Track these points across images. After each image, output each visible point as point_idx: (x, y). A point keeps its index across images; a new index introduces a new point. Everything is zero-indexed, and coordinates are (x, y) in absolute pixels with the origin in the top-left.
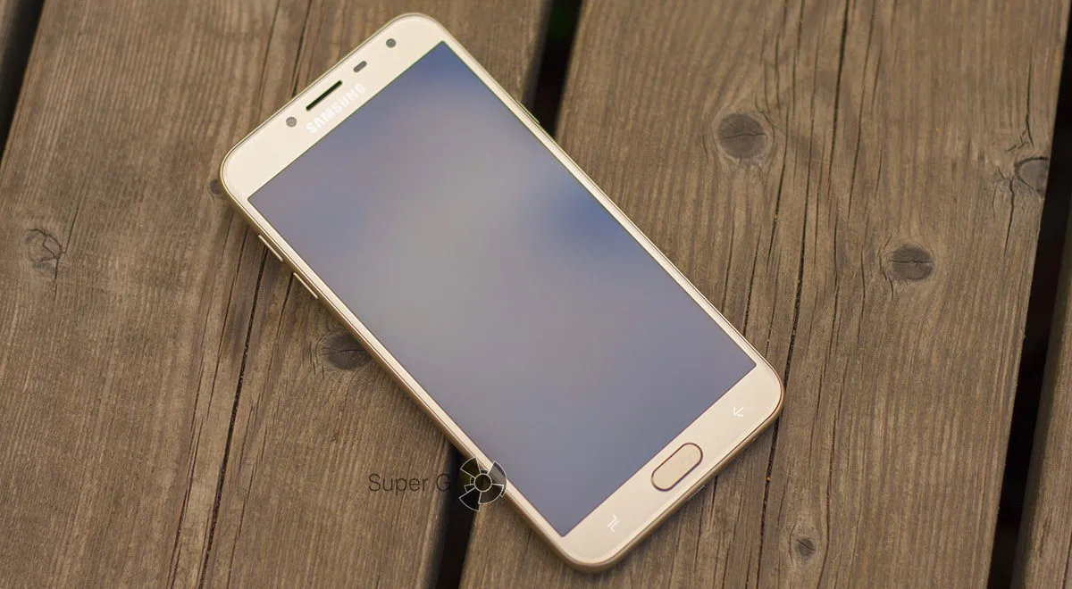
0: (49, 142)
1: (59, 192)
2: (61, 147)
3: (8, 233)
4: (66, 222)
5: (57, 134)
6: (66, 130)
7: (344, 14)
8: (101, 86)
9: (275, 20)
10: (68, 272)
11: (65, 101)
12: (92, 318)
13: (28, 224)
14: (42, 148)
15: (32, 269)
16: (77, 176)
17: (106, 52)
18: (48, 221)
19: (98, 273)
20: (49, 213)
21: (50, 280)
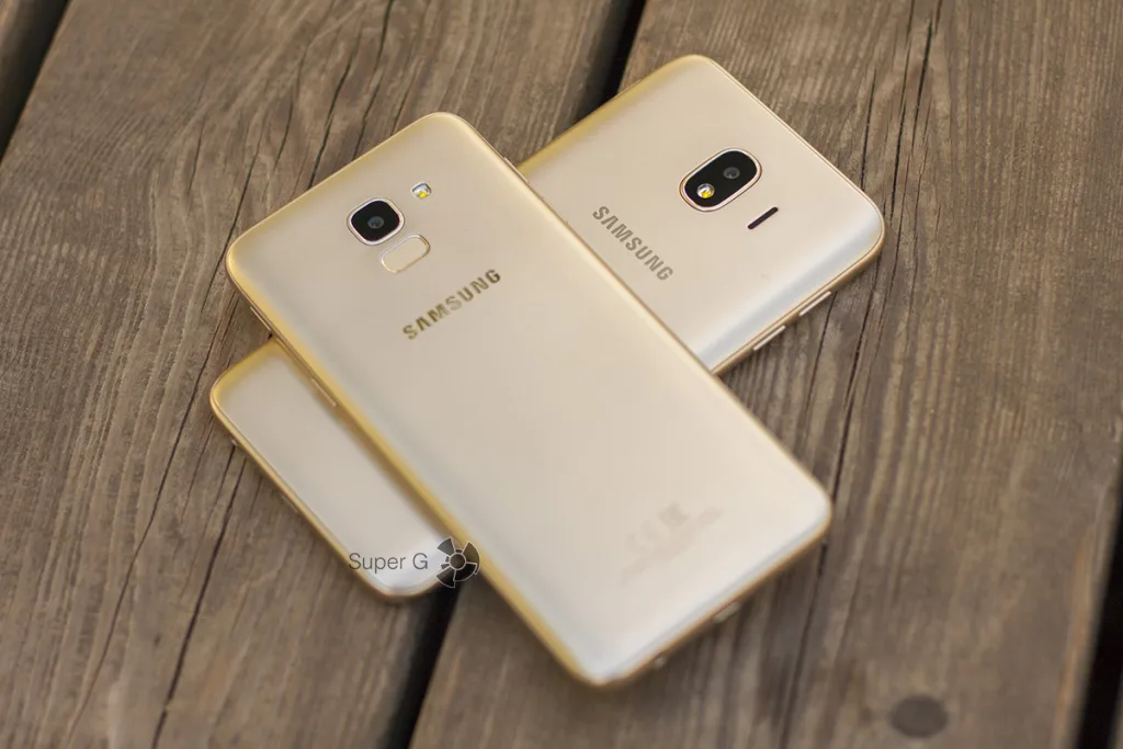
7: (908, 328)
9: (824, 333)
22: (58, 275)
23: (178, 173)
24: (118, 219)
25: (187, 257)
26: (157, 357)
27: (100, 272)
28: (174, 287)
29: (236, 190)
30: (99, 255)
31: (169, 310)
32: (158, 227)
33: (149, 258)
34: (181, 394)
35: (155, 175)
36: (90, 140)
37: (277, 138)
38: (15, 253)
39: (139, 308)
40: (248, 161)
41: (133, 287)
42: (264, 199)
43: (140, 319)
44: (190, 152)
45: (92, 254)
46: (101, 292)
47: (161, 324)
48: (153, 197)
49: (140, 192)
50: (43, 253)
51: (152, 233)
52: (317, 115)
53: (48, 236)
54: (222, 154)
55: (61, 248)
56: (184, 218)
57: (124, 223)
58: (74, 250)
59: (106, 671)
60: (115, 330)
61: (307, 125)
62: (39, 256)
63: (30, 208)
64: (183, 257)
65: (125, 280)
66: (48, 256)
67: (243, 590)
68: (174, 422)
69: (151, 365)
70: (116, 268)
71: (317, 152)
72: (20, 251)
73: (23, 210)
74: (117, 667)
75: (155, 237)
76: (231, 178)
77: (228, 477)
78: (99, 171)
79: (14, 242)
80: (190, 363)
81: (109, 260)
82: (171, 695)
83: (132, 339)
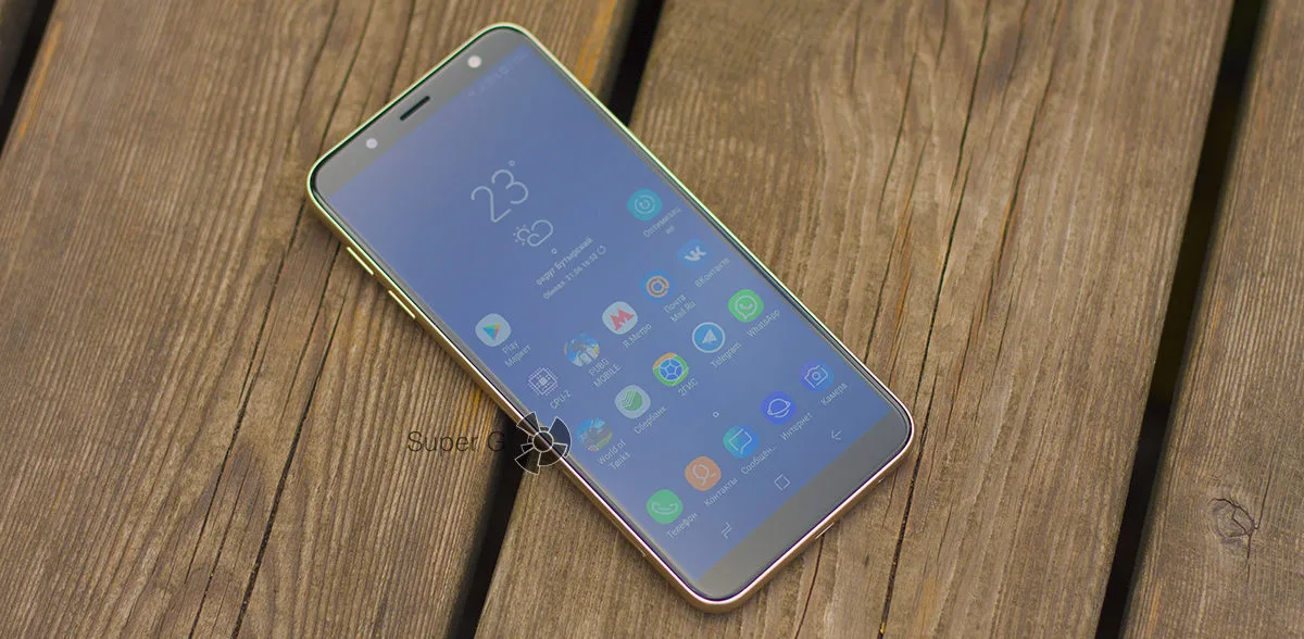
0: (1233, 399)
1: (1248, 458)
2: (1248, 405)
3: (1192, 500)
4: (1258, 493)
5: (1242, 388)
6: (1252, 387)
8: (1290, 338)
10: (1262, 551)
11: (1249, 352)
12: (1290, 607)
13: (1213, 492)
14: (1226, 404)
15: (1220, 546)
16: (1267, 439)
17: (1294, 299)
18: (1237, 489)
19: (1296, 555)
20: (1237, 482)
21: (1242, 559)
22: (728, 172)
23: (839, 67)
24: (782, 115)
25: (857, 160)
26: (838, 266)
27: (770, 172)
28: (846, 192)
29: (899, 92)
30: (768, 152)
31: (843, 215)
32: (824, 127)
33: (818, 159)
34: (865, 307)
35: (815, 68)
36: (745, 26)
37: (936, 35)
38: (682, 146)
39: (814, 213)
40: (908, 58)
41: (806, 190)
42: (929, 101)
43: (816, 224)
44: (848, 46)
45: (761, 152)
46: (773, 193)
47: (839, 230)
48: (815, 92)
49: (801, 87)
50: (711, 147)
51: (819, 132)
52: (974, 12)
53: (713, 129)
54: (881, 49)
55: (727, 143)
56: (849, 119)
57: (789, 119)
58: (741, 146)
59: (818, 591)
60: (792, 235)
61: (964, 21)
62: (707, 151)
63: (691, 99)
64: (852, 159)
65: (797, 182)
66: (715, 152)
67: (945, 513)
68: (861, 337)
69: (832, 275)
70: (786, 168)
71: (977, 53)
72: (687, 145)
73: (686, 98)
74: (830, 587)
75: (823, 137)
76: (893, 77)
77: (920, 395)
78: (758, 61)
79: (679, 134)
80: (872, 275)
81: (778, 159)
82: (885, 618)
83: (810, 245)
